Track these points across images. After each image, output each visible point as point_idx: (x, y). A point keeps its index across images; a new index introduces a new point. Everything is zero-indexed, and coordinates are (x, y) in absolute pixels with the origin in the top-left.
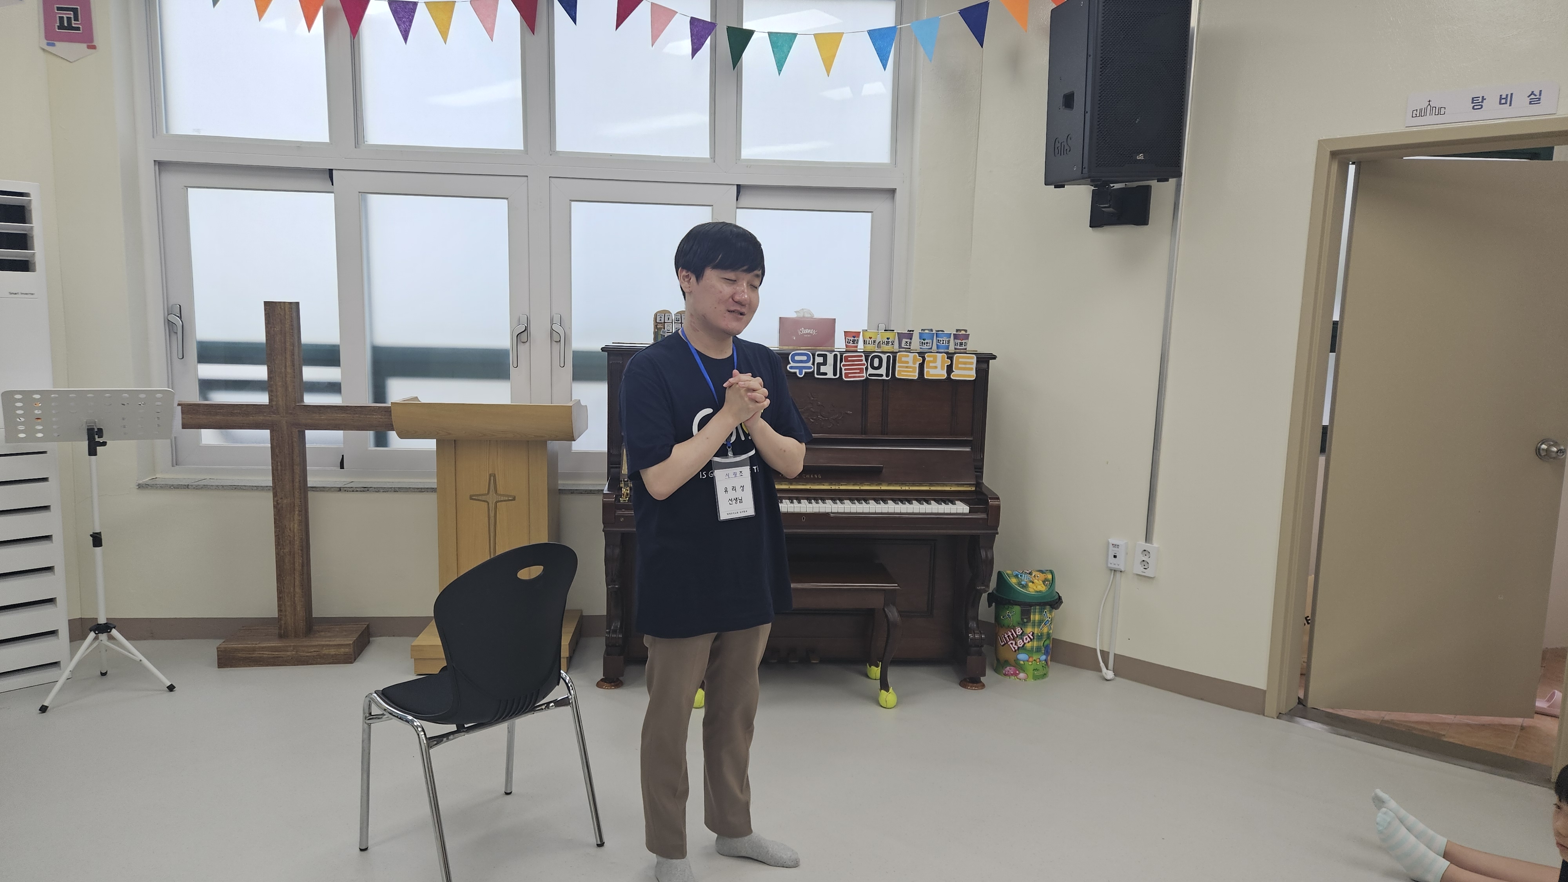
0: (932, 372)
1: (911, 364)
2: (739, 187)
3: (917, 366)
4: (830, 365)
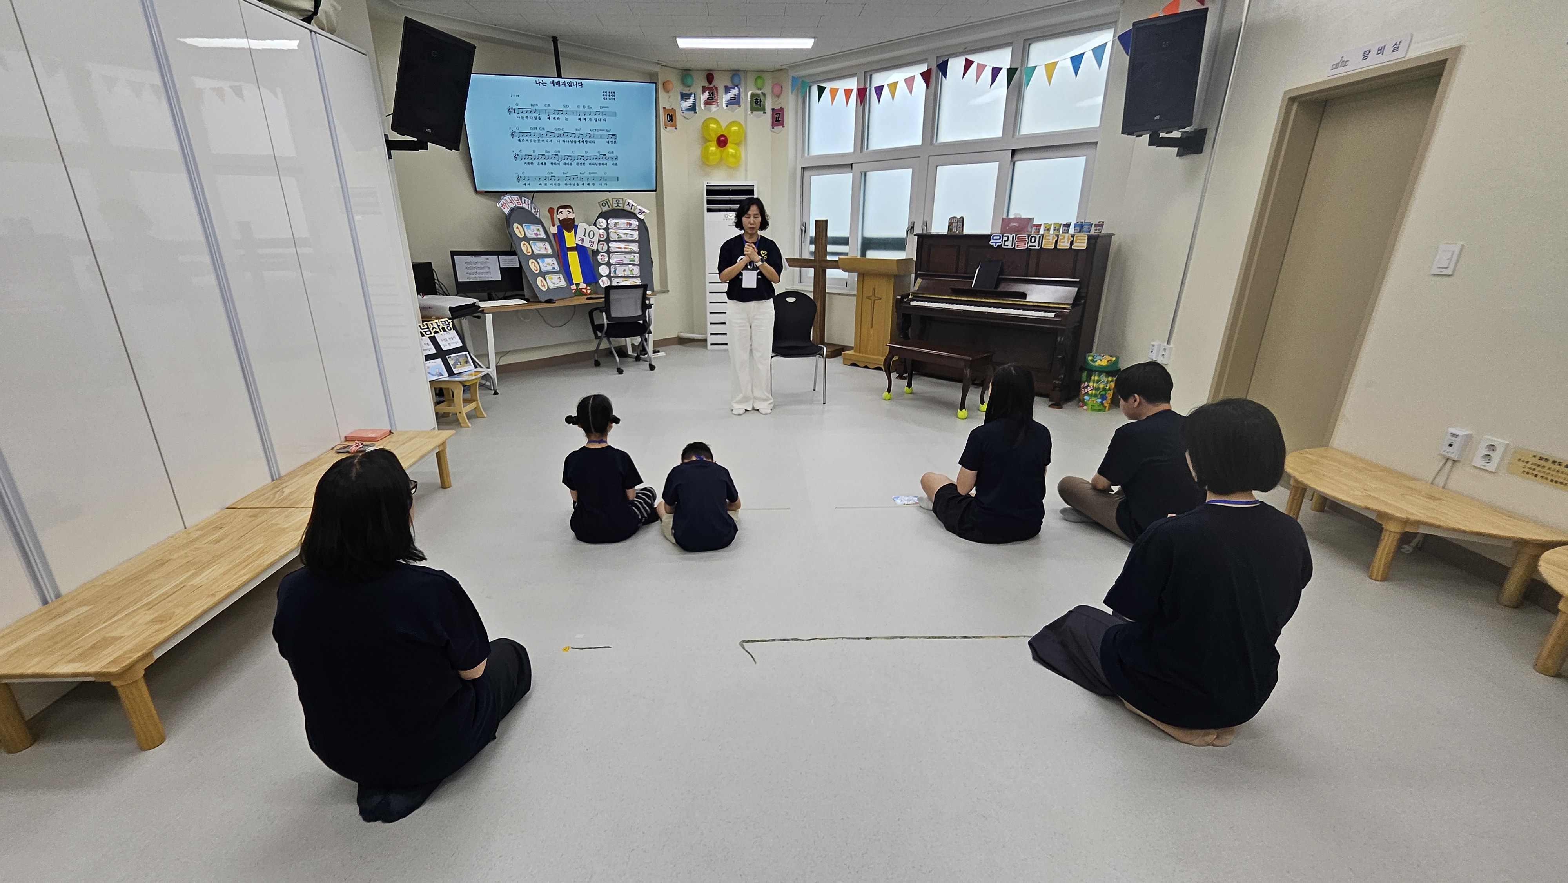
0: (1062, 244)
1: (1051, 240)
3: (1054, 241)
4: (1010, 241)
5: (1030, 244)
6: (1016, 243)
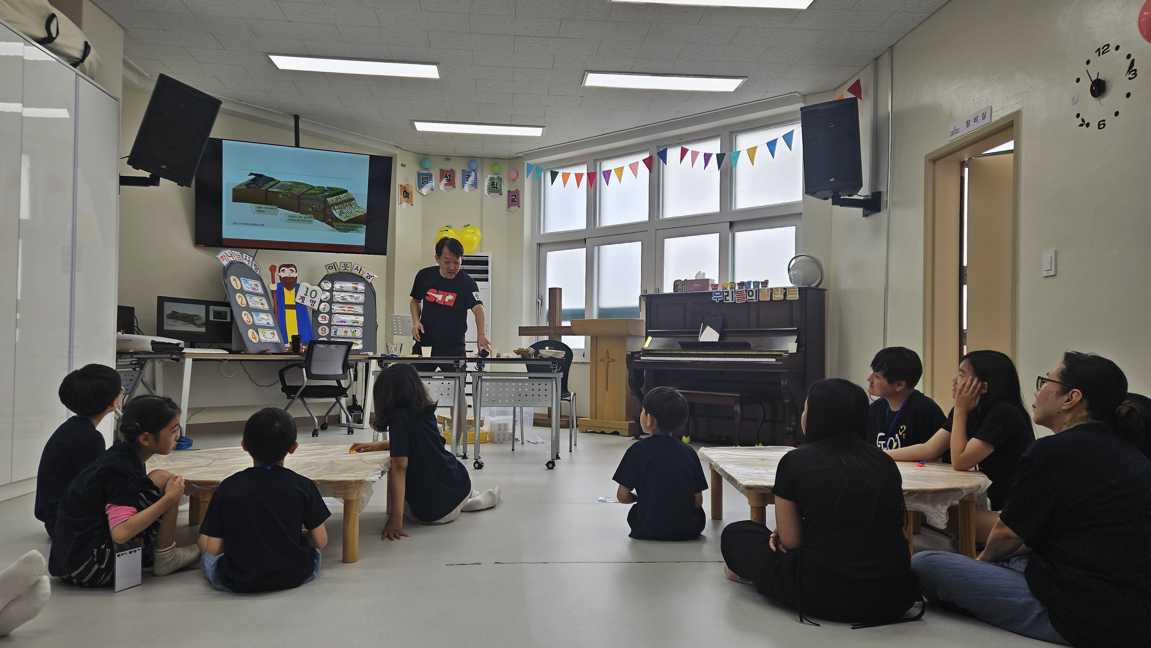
0: (776, 296)
1: (766, 293)
3: (769, 294)
4: (730, 296)
5: (748, 298)
6: (736, 297)
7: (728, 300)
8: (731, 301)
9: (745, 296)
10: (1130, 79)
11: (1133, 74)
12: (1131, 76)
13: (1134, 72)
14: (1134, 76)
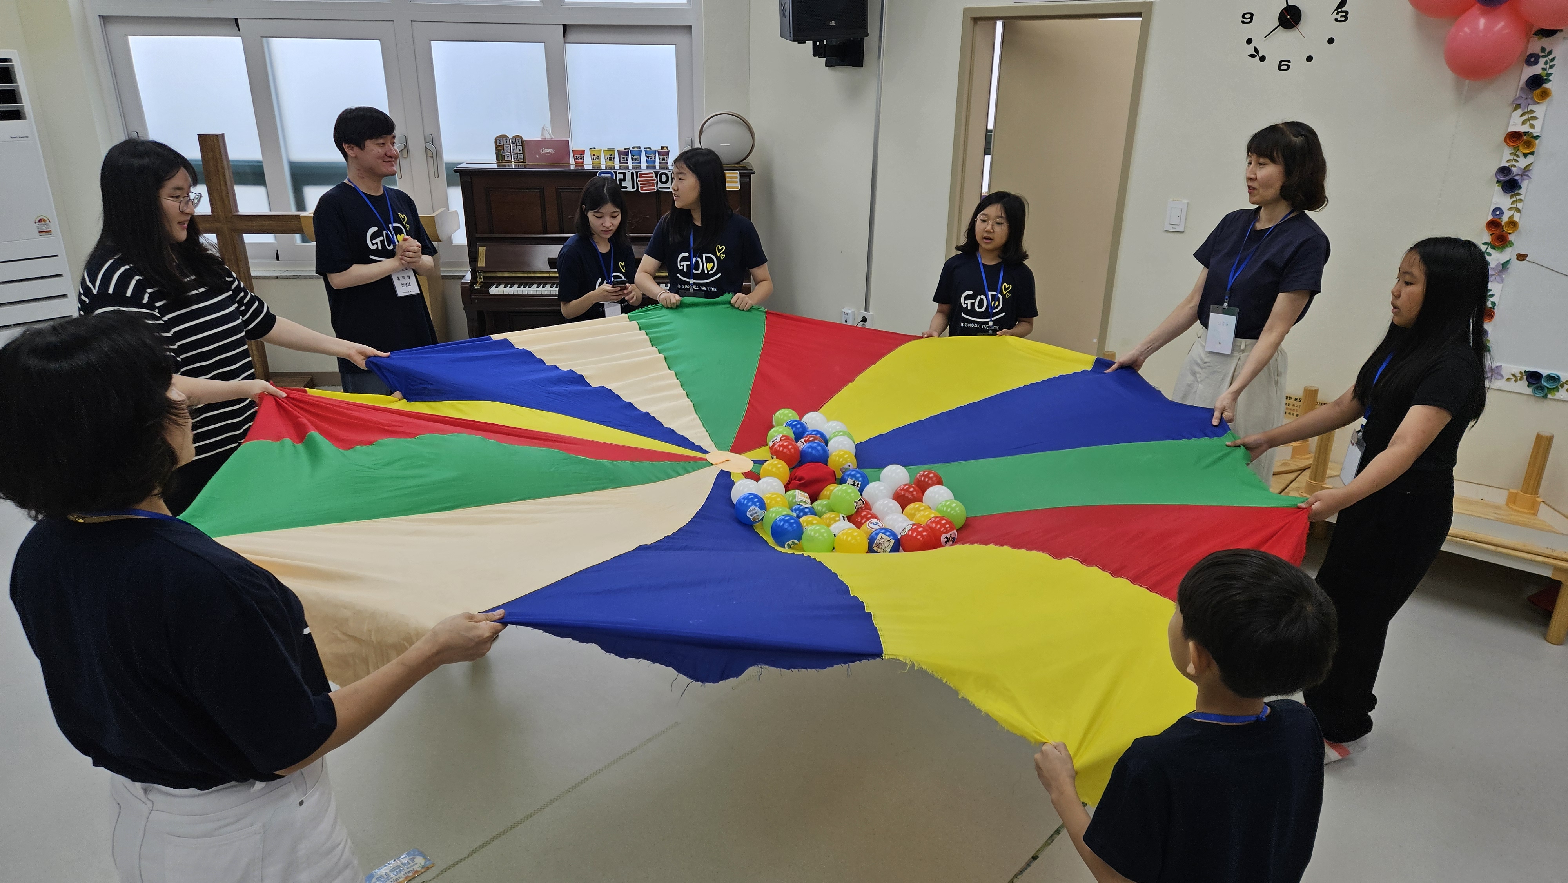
2: (565, 27)
4: (629, 181)
5: (660, 185)
6: (639, 183)
7: (626, 187)
8: (630, 189)
9: (655, 182)
10: (1336, 20)
11: (1341, 16)
12: (1338, 17)
13: (1344, 14)
14: (1343, 19)
